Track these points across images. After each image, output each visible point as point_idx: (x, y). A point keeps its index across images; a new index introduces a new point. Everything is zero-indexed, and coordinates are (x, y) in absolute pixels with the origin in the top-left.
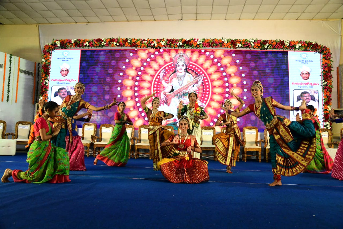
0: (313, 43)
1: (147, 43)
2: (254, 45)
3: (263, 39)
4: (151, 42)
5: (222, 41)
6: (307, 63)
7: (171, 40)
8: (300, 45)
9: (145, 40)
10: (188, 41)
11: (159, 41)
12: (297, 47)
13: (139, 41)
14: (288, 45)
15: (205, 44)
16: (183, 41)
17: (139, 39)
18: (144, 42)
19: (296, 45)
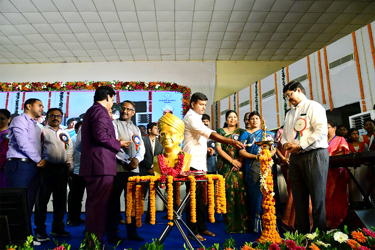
0: (171, 84)
1: (12, 87)
2: (115, 87)
3: (124, 81)
4: (16, 86)
5: (85, 84)
6: (170, 103)
7: (36, 83)
8: (159, 85)
9: (10, 84)
10: (52, 84)
11: (24, 84)
12: (157, 87)
13: (5, 85)
14: (148, 86)
15: (69, 87)
16: (47, 84)
17: (4, 83)
18: (9, 86)
19: (155, 86)
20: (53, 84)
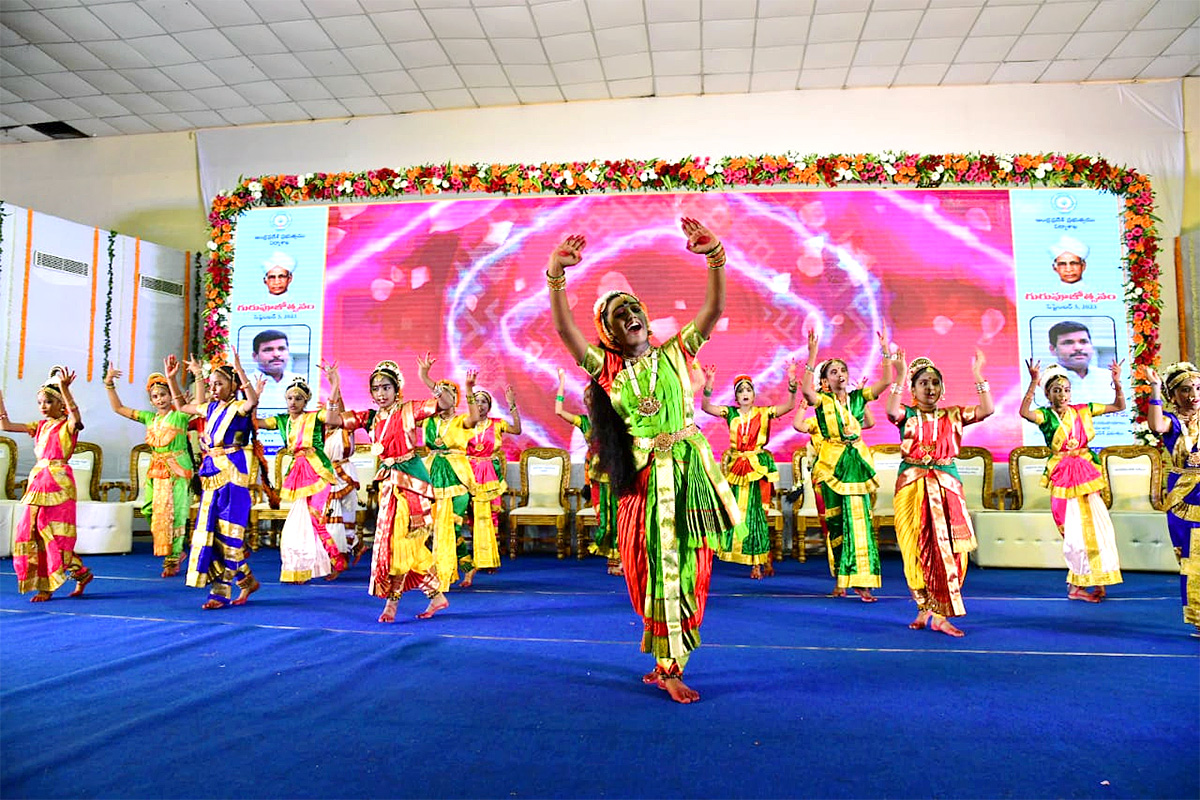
0: (1093, 162)
1: (542, 176)
2: (895, 172)
3: (924, 153)
4: (555, 175)
5: (789, 164)
6: (1074, 227)
7: (618, 163)
8: (1049, 167)
9: (533, 169)
10: (676, 165)
11: (579, 168)
12: (1040, 173)
13: (515, 173)
14: (1008, 168)
15: (733, 175)
16: (658, 166)
17: (515, 166)
18: (531, 174)
19: (1035, 169)
20: (678, 167)
